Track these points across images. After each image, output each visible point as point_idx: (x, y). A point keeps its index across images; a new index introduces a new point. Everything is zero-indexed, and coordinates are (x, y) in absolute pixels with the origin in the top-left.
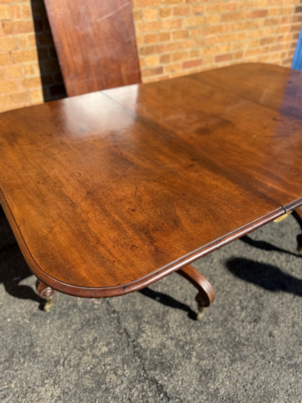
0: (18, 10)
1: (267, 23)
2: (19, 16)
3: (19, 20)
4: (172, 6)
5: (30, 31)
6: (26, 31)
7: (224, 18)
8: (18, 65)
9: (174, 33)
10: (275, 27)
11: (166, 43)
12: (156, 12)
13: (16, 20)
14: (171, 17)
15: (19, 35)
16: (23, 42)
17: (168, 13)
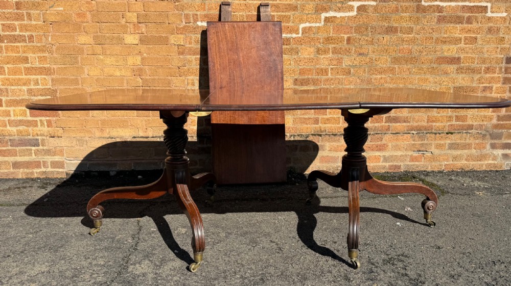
0: (191, 39)
1: (460, 70)
2: (190, 43)
3: (190, 46)
4: (331, 46)
5: (197, 54)
6: (194, 54)
7: (396, 60)
8: (183, 78)
9: (332, 69)
10: (477, 77)
11: (324, 77)
12: (312, 50)
13: (188, 46)
14: (331, 55)
15: (188, 57)
16: (190, 62)
17: (326, 52)
